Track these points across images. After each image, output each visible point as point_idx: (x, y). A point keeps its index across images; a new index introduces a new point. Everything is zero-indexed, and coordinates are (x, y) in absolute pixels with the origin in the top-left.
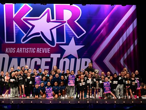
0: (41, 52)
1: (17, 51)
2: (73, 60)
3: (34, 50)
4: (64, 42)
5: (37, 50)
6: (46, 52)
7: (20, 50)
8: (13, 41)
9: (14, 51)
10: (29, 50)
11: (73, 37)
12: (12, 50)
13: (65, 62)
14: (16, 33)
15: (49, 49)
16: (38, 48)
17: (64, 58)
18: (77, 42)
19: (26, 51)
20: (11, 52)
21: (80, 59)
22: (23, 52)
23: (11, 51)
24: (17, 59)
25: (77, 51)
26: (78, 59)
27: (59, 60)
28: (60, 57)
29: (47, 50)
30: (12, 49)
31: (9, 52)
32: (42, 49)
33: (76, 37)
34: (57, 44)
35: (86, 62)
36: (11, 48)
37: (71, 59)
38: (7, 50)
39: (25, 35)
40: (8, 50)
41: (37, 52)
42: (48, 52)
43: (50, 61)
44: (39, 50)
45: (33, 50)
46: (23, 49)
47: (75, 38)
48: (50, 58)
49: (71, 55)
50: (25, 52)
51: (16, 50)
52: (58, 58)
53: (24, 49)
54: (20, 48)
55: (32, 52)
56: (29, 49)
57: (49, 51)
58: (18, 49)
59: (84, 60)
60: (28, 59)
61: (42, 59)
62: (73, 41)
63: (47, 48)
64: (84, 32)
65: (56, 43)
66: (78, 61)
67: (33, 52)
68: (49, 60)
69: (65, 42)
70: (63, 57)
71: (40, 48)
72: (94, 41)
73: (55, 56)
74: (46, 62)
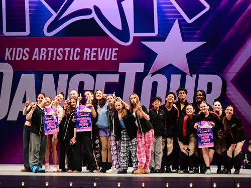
0: (95, 59)
1: (34, 57)
2: (176, 79)
3: (78, 54)
4: (154, 32)
5: (85, 54)
6: (107, 57)
7: (42, 54)
8: (24, 30)
9: (26, 57)
10: (64, 53)
11: (177, 21)
12: (21, 53)
13: (155, 85)
14: (30, 11)
15: (116, 52)
16: (86, 49)
17: (153, 74)
18: (187, 34)
19: (57, 55)
20: (17, 59)
21: (194, 76)
22: (49, 59)
23: (19, 57)
24: (34, 75)
25: (187, 55)
26: (188, 77)
27: (140, 77)
28: (143, 71)
29: (110, 54)
30: (20, 51)
31: (13, 59)
32: (96, 52)
33: (184, 21)
34: (135, 38)
35: (210, 85)
36: (18, 49)
37: (172, 75)
38: (8, 54)
39: (55, 15)
40: (11, 54)
41: (84, 59)
42: (113, 59)
43: (117, 81)
44: (90, 54)
45: (73, 54)
46: (48, 52)
47: (182, 23)
48: (117, 72)
49: (170, 65)
50: (54, 59)
51: (31, 54)
52: (137, 73)
53: (50, 50)
54: (42, 49)
55: (71, 59)
56: (65, 51)
57: (115, 57)
58: (37, 50)
59: (204, 79)
60: (60, 76)
61: (98, 76)
62: (175, 30)
63: (110, 49)
64: (205, 8)
65: (132, 34)
66: (190, 80)
67: (75, 59)
68: (115, 78)
69: (156, 34)
70: (151, 71)
71: (93, 49)
72: (231, 31)
73: (131, 69)
74: (106, 82)
